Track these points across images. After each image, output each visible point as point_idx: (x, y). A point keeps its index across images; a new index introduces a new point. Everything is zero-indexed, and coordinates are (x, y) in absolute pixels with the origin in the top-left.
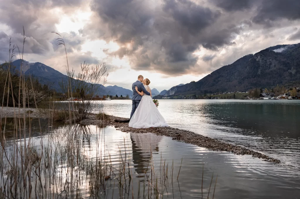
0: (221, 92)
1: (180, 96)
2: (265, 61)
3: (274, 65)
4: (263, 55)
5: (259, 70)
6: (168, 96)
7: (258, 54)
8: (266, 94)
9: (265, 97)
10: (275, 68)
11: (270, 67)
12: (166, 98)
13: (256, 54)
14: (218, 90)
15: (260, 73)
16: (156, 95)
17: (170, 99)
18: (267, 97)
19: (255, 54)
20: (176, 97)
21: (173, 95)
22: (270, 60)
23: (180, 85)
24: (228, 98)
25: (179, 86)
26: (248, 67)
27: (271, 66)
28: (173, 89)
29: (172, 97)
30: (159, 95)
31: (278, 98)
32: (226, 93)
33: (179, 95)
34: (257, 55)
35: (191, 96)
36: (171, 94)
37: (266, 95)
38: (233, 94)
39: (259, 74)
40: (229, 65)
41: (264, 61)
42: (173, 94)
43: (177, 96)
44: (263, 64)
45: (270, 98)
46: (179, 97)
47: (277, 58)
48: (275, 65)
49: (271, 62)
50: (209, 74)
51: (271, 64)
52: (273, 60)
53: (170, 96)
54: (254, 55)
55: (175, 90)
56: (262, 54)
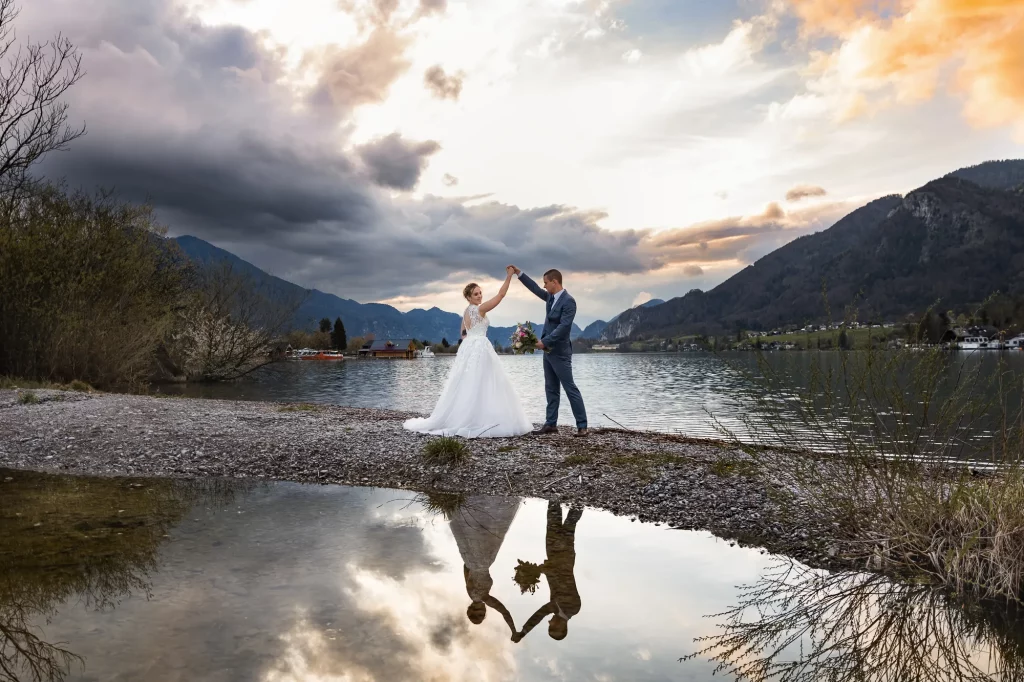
0: (795, 326)
1: (653, 340)
2: (945, 216)
3: (976, 229)
4: (935, 198)
5: (924, 248)
6: (611, 342)
7: (920, 194)
8: (970, 332)
9: (968, 340)
10: (981, 242)
11: (962, 238)
13: (913, 195)
14: (781, 318)
15: (926, 260)
17: (617, 350)
18: (972, 340)
19: (908, 196)
21: (626, 337)
22: (964, 213)
23: (652, 305)
24: (819, 344)
25: (647, 306)
26: (884, 240)
27: (967, 235)
28: (626, 317)
30: (581, 340)
31: (1015, 342)
32: (814, 328)
33: (650, 337)
34: (915, 197)
35: (690, 341)
36: (620, 336)
37: (967, 334)
38: (838, 333)
39: (922, 262)
40: (817, 234)
41: (942, 219)
42: (628, 333)
43: (640, 340)
44: (938, 229)
45: (986, 345)
46: (651, 343)
47: (988, 207)
48: (980, 231)
49: (965, 219)
50: (749, 266)
51: (964, 228)
52: (972, 213)
53: (618, 341)
54: (904, 196)
55: (636, 319)
56: (932, 194)
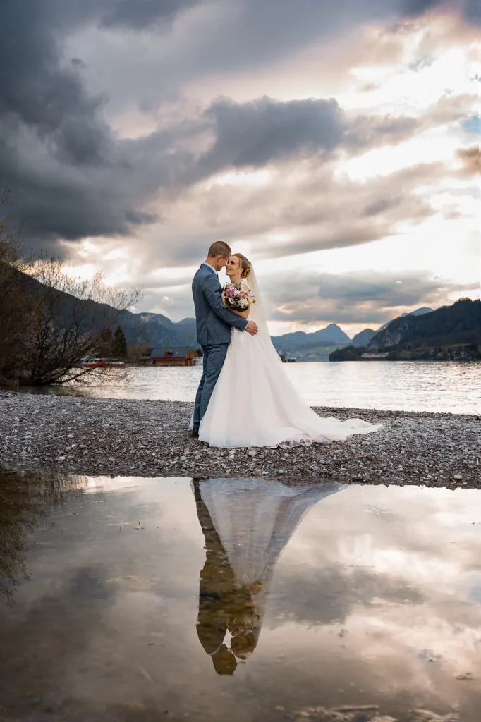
1: (422, 348)
6: (380, 351)
12: (373, 356)
16: (341, 348)
20: (407, 353)
21: (395, 345)
25: (416, 315)
29: (393, 355)
30: (351, 348)
33: (419, 345)
35: (460, 349)
36: (389, 344)
42: (397, 341)
43: (409, 348)
46: (419, 351)
53: (387, 349)
55: (404, 328)
